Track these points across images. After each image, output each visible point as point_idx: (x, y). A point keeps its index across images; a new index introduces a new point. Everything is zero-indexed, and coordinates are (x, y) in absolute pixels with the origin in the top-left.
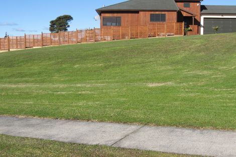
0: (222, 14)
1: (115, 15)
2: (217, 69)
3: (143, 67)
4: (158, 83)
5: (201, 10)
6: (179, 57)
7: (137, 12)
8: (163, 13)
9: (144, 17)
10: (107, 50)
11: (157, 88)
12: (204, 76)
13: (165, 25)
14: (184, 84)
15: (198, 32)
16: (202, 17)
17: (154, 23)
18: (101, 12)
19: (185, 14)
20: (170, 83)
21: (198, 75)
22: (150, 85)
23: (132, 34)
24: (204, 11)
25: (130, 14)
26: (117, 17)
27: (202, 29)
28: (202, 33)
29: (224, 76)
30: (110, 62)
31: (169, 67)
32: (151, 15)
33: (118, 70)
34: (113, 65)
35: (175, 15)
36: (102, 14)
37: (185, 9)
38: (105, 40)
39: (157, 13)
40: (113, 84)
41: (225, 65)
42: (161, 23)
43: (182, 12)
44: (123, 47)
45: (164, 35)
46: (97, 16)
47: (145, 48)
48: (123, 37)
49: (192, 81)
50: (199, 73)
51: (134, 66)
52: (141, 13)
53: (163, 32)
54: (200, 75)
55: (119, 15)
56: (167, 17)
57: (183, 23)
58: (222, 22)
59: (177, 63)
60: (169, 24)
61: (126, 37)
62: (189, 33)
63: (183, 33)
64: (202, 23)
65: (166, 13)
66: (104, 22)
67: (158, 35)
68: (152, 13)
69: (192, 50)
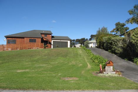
0: (61, 40)
1: (14, 39)
2: (50, 64)
3: (19, 63)
4: (22, 70)
5: (52, 38)
6: (36, 59)
7: (24, 38)
8: (35, 39)
9: (26, 40)
10: (5, 55)
11: (21, 72)
12: (43, 67)
13: (36, 44)
14: (33, 70)
15: (51, 47)
16: (52, 41)
17: (31, 43)
18: (7, 37)
19: (45, 40)
20: (27, 70)
21: (41, 66)
22: (18, 71)
23: (20, 48)
24: (53, 38)
25: (20, 39)
26: (14, 40)
27: (52, 46)
28: (52, 48)
29: (52, 66)
30: (5, 61)
31: (30, 63)
32: (30, 39)
33: (7, 64)
34: (6, 62)
35: (40, 40)
36: (7, 38)
37: (45, 37)
38: (8, 50)
39: (32, 38)
40: (2, 71)
41: (54, 62)
42: (34, 43)
43: (44, 39)
44: (13, 54)
45: (35, 48)
46: (5, 39)
47: (23, 54)
48: (17, 49)
49: (37, 69)
50: (41, 65)
51: (15, 62)
52: (25, 38)
53: (35, 47)
54: (42, 66)
55: (15, 39)
56: (37, 41)
57: (43, 43)
58: (64, 43)
59: (34, 61)
60: (37, 44)
61: (18, 49)
62: (46, 47)
63: (43, 48)
64: (52, 43)
65: (36, 39)
66: (8, 42)
67: (33, 48)
68: (30, 38)
69: (43, 55)
